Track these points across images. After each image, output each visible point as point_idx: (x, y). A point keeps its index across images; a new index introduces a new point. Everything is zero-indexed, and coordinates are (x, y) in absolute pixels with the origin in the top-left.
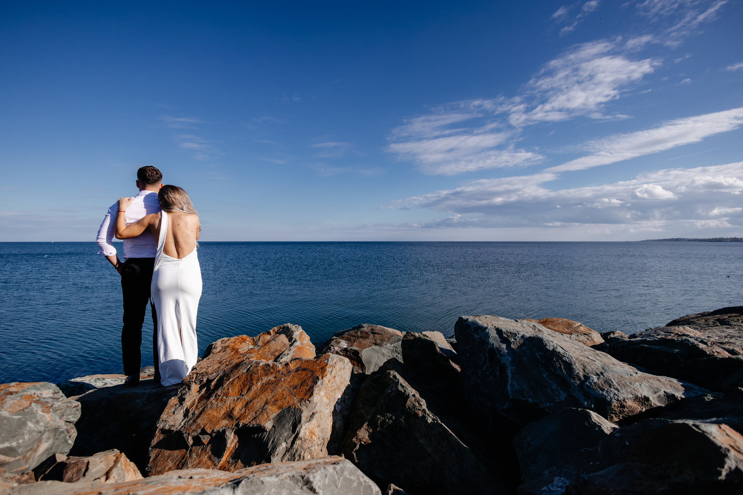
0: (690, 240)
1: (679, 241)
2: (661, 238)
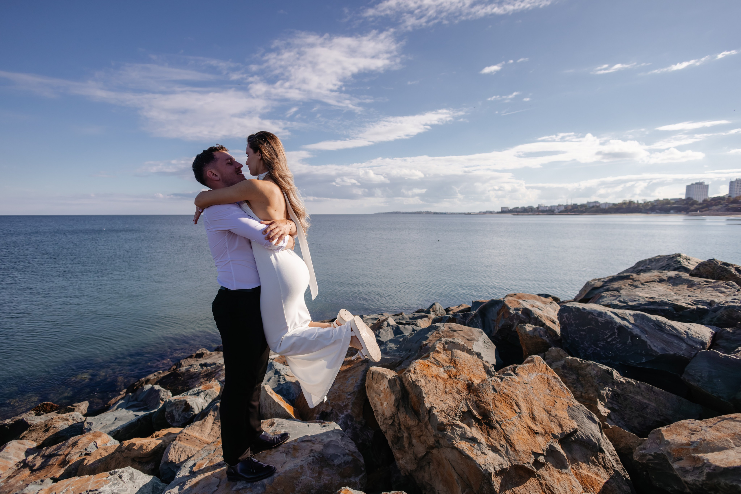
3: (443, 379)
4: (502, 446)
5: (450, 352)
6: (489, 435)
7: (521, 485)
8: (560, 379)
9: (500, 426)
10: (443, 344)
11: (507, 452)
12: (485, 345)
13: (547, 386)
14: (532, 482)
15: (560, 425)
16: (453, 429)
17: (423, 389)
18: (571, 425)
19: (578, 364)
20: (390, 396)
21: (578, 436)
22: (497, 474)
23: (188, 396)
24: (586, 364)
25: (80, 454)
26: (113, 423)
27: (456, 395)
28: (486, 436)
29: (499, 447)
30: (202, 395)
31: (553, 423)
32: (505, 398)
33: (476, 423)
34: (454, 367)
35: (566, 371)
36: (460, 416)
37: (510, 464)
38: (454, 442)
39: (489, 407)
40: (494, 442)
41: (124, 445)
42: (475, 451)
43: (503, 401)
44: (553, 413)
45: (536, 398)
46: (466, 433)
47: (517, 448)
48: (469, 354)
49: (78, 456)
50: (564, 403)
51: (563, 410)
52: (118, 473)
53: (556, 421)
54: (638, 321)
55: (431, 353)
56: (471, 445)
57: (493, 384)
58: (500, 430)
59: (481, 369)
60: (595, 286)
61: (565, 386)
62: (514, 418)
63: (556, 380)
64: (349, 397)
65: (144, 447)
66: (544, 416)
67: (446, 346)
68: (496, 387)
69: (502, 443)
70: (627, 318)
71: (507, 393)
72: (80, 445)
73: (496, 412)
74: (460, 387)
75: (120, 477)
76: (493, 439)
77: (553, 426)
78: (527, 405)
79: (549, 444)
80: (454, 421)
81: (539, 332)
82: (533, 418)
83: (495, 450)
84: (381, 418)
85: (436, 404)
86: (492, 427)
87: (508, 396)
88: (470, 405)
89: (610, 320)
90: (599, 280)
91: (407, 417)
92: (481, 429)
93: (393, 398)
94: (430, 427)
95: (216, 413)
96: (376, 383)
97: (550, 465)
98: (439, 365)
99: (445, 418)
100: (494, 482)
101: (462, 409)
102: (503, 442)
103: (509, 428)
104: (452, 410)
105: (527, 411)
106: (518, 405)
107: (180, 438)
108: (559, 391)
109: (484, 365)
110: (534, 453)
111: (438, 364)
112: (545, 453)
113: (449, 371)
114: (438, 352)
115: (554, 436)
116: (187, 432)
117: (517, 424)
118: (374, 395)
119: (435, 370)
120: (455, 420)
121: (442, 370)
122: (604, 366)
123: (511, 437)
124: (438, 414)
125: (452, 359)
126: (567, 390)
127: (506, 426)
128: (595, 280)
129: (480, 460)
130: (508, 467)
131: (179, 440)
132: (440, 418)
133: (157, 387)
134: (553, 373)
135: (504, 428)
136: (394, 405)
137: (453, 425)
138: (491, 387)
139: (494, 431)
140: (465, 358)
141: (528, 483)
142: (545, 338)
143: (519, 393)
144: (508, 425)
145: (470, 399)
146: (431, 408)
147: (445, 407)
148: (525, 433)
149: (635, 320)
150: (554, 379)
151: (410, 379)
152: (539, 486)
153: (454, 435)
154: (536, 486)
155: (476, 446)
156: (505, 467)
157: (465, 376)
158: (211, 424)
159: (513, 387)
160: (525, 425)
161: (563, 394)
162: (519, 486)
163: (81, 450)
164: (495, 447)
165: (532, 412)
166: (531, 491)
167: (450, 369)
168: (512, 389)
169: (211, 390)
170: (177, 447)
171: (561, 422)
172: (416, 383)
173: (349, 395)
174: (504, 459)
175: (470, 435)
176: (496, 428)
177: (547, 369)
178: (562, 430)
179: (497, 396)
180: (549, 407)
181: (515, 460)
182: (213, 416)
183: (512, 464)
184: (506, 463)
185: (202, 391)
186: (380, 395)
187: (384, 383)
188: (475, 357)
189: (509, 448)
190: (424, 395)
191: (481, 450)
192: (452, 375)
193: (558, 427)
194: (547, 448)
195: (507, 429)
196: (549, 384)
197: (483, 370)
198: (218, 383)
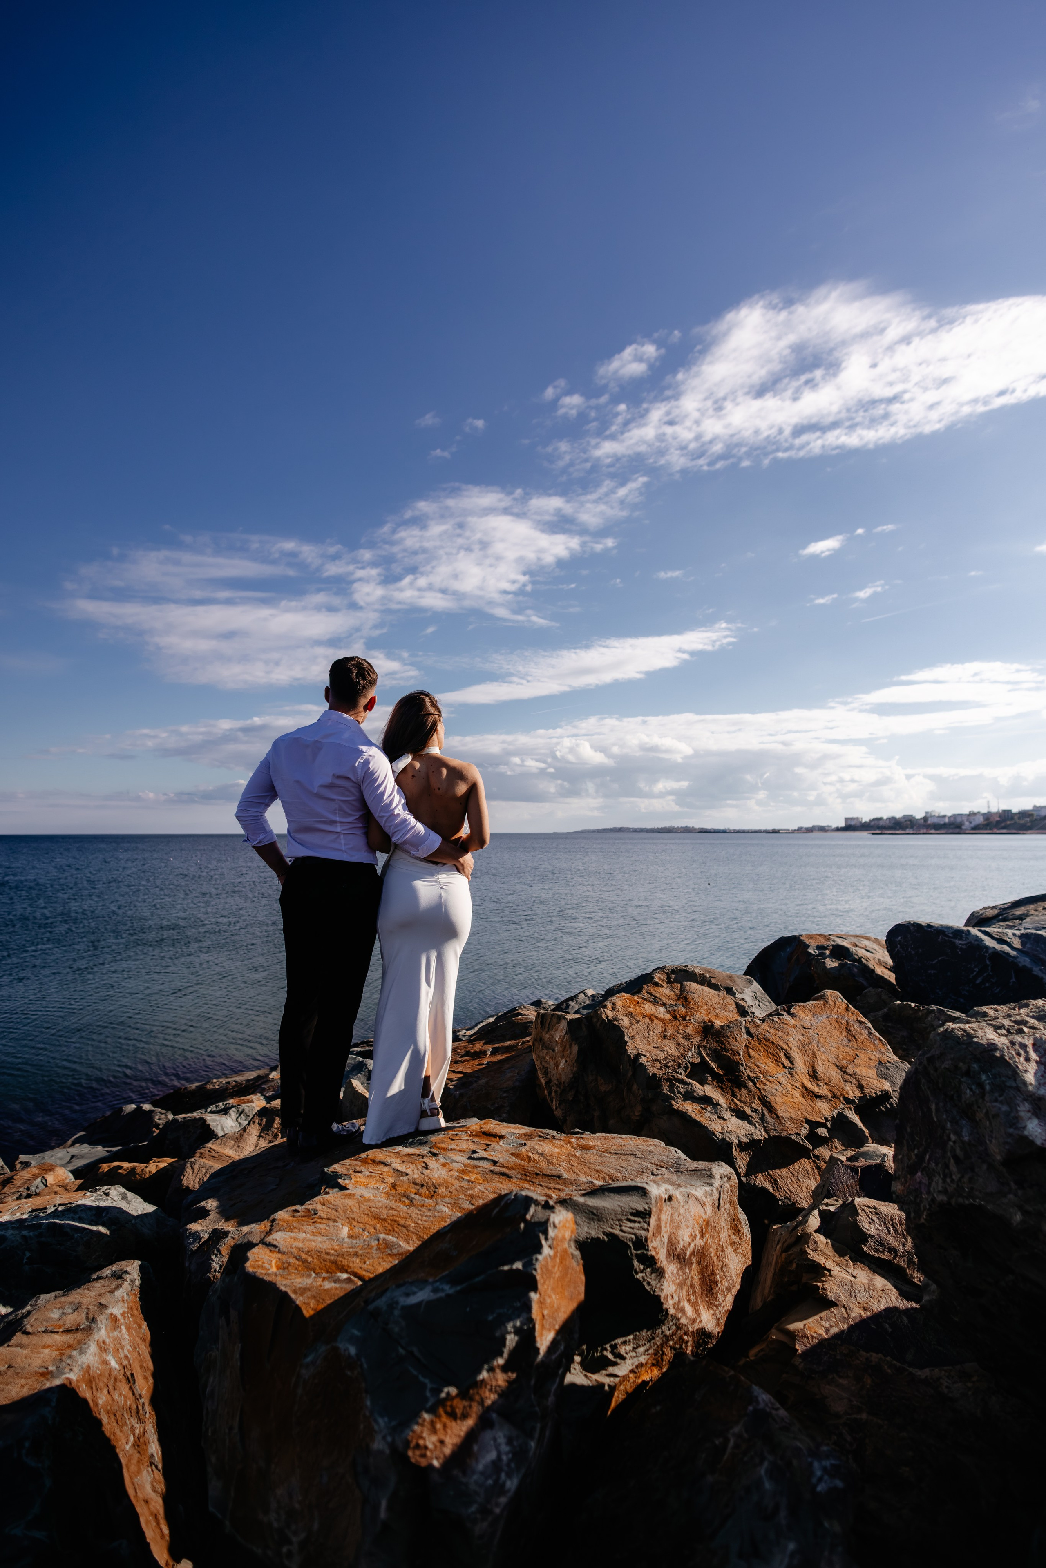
0: (635, 831)
1: (623, 831)
2: (601, 827)
3: (662, 1020)
4: (756, 1111)
5: (679, 985)
6: (734, 1095)
7: (783, 1167)
8: (870, 1025)
9: (754, 1084)
10: (667, 973)
11: (762, 1119)
12: (757, 1003)
13: (844, 1033)
14: (805, 1164)
15: (860, 1087)
16: (672, 1087)
17: (626, 1031)
18: (880, 1086)
19: (911, 1012)
20: (571, 1046)
21: (891, 1104)
22: (742, 1147)
23: (207, 1114)
24: (925, 1011)
25: (17, 1195)
26: (69, 1162)
27: (682, 1041)
28: (729, 1096)
29: (748, 1111)
30: (233, 1112)
31: (848, 1084)
32: (766, 1046)
33: (713, 1079)
34: (683, 1006)
35: (890, 1024)
36: (686, 1068)
37: (765, 1135)
38: (673, 1103)
39: (737, 1057)
40: (742, 1105)
41: (101, 1170)
42: (708, 1114)
43: (762, 1050)
44: (850, 1070)
45: (822, 1050)
46: (694, 1091)
47: (781, 1113)
48: (711, 988)
49: (15, 1197)
50: (873, 1057)
51: (869, 1066)
52: (101, 1190)
53: (854, 1081)
54: (1028, 945)
55: (645, 986)
56: (701, 1107)
57: (748, 1025)
58: (753, 1089)
59: (732, 1009)
60: (984, 916)
61: (877, 1034)
62: (781, 1075)
63: (862, 1026)
64: (505, 1095)
65: (139, 1171)
66: (835, 1075)
67: (673, 976)
68: (752, 1030)
69: (754, 1106)
70: (1009, 940)
71: (770, 1038)
72: (18, 1183)
73: (749, 1064)
74: (689, 1030)
75: (107, 1194)
76: (740, 1101)
77: (848, 1088)
78: (806, 1058)
79: (837, 1111)
80: (675, 1074)
81: (849, 968)
82: (814, 1076)
83: (741, 1115)
84: (556, 1092)
85: (647, 1051)
86: (741, 1085)
87: (773, 1043)
88: (705, 1055)
89: (976, 943)
90: (993, 908)
91: (599, 1078)
92: (722, 1089)
93: (575, 1049)
94: (635, 1087)
95: (264, 1120)
96: (547, 1032)
97: (836, 1142)
98: (658, 1002)
99: (660, 1069)
100: (736, 1159)
101: (691, 1060)
102: (757, 1105)
103: (769, 1088)
104: (674, 1061)
105: (804, 1067)
106: (789, 1058)
107: (201, 1153)
108: (865, 1041)
109: (737, 1004)
110: (808, 1121)
111: (656, 1001)
112: (829, 1124)
113: (675, 1011)
114: (657, 984)
115: (848, 1101)
116: (212, 1147)
117: (784, 1082)
118: (545, 1051)
119: (649, 1008)
120: (678, 1073)
121: (662, 1009)
122: (958, 1013)
123: (771, 1098)
124: (649, 1063)
125: (681, 994)
126: (880, 1040)
127: (765, 1085)
128: (985, 908)
129: (716, 1127)
130: (762, 1138)
131: (199, 1157)
132: (651, 1069)
133: (147, 1107)
134: (857, 1015)
135: (761, 1086)
136: (577, 1061)
137: (672, 1081)
138: (743, 1029)
139: (743, 1090)
140: (705, 994)
141: (796, 1165)
142: (861, 980)
143: (793, 1042)
144: (768, 1083)
145: (705, 1047)
146: (638, 1056)
147: (661, 1056)
148: (797, 1095)
149: (1023, 944)
150: (858, 1024)
151: (604, 1016)
152: (816, 1171)
153: (674, 1093)
154: (810, 1169)
155: (709, 1108)
156: (756, 1138)
157: (701, 1015)
158: (256, 1138)
159: (782, 1031)
160: (798, 1085)
161: (872, 1046)
162: (779, 1168)
163: (21, 1190)
164: (744, 1111)
165: (813, 1067)
166: (800, 1176)
167: (675, 1008)
168: (780, 1034)
169: (249, 1105)
170: (196, 1167)
171: (863, 1082)
172: (615, 1022)
173: (505, 1092)
174: (756, 1127)
175: (701, 1093)
176: (746, 1087)
177: (847, 1009)
178: (862, 1093)
179: (753, 1042)
180: (844, 1062)
181: (775, 1130)
182: (260, 1124)
183: (769, 1136)
184: (759, 1133)
185: (233, 1107)
186: (554, 1051)
187: (561, 1027)
188: (723, 993)
189: (767, 1114)
190: (626, 1038)
191: (717, 1113)
192: (678, 1016)
193: (855, 1088)
194: (833, 1117)
195: (765, 1087)
196: (850, 1030)
197: (735, 1010)
198: (262, 1098)
